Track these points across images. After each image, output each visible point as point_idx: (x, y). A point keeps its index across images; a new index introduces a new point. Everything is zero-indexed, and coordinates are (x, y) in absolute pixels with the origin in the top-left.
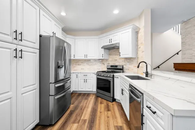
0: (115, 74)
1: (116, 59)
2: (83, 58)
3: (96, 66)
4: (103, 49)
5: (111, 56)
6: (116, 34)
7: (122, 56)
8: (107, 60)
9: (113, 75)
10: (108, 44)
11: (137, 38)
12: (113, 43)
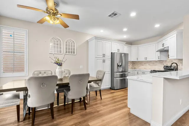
2: (144, 60)
3: (156, 66)
7: (171, 58)
8: (166, 61)
12: (164, 47)
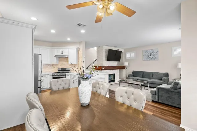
0: (67, 74)
1: (65, 64)
4: (55, 57)
5: (61, 62)
6: (66, 49)
7: (70, 63)
9: (66, 74)
10: (60, 54)
11: (78, 53)
12: (63, 54)
